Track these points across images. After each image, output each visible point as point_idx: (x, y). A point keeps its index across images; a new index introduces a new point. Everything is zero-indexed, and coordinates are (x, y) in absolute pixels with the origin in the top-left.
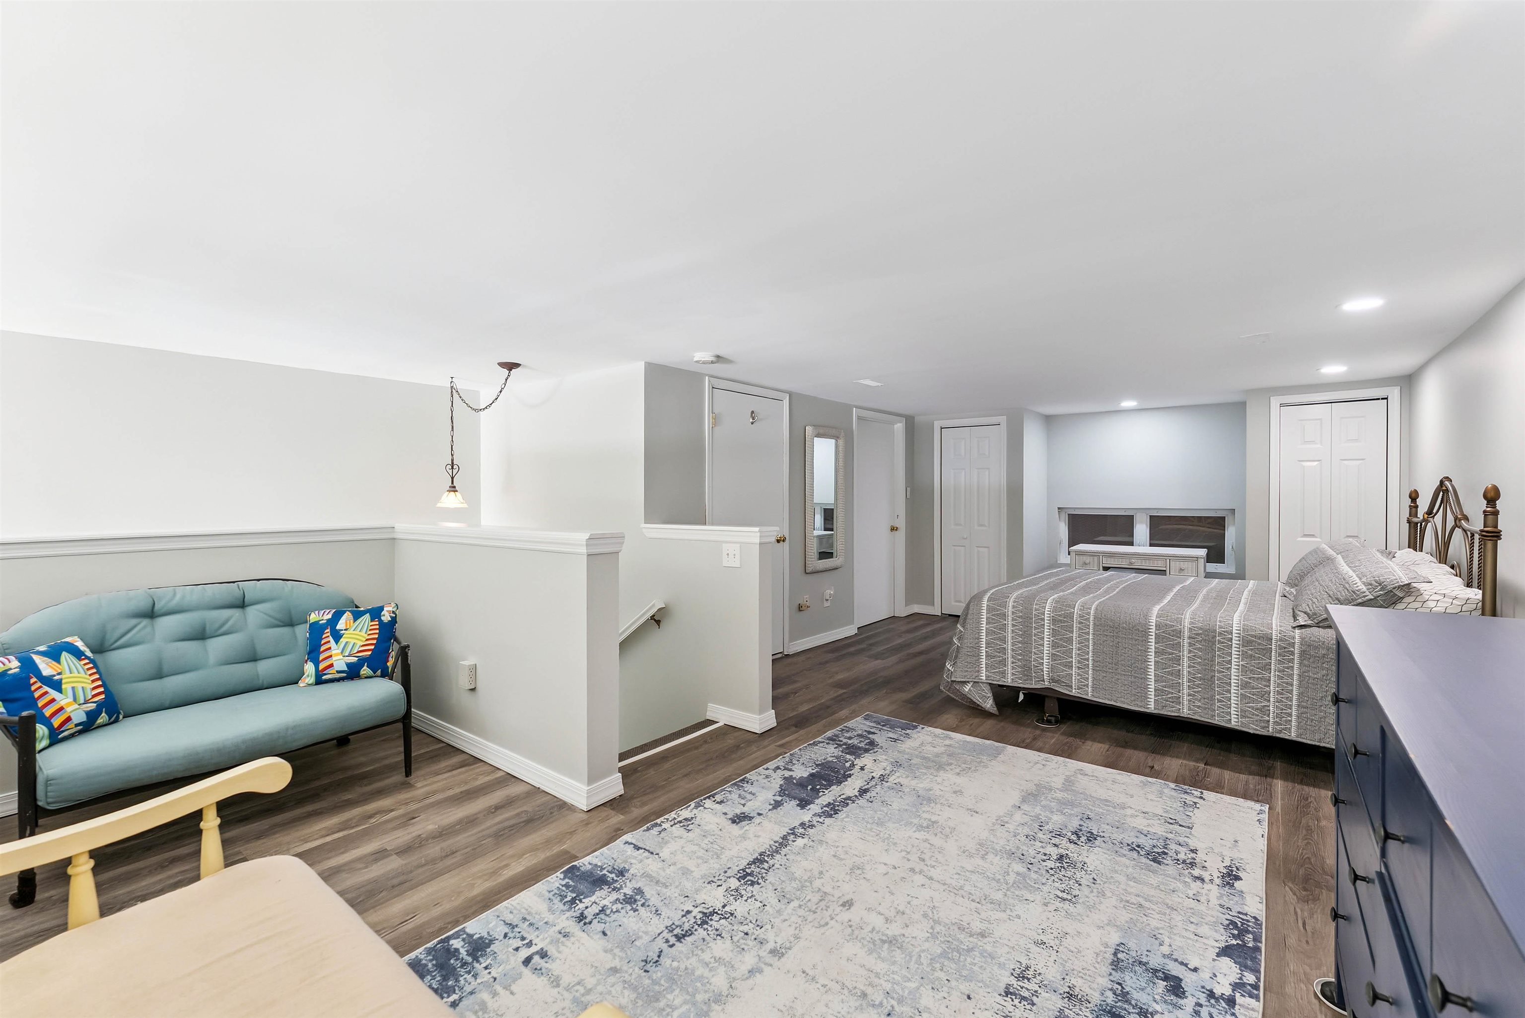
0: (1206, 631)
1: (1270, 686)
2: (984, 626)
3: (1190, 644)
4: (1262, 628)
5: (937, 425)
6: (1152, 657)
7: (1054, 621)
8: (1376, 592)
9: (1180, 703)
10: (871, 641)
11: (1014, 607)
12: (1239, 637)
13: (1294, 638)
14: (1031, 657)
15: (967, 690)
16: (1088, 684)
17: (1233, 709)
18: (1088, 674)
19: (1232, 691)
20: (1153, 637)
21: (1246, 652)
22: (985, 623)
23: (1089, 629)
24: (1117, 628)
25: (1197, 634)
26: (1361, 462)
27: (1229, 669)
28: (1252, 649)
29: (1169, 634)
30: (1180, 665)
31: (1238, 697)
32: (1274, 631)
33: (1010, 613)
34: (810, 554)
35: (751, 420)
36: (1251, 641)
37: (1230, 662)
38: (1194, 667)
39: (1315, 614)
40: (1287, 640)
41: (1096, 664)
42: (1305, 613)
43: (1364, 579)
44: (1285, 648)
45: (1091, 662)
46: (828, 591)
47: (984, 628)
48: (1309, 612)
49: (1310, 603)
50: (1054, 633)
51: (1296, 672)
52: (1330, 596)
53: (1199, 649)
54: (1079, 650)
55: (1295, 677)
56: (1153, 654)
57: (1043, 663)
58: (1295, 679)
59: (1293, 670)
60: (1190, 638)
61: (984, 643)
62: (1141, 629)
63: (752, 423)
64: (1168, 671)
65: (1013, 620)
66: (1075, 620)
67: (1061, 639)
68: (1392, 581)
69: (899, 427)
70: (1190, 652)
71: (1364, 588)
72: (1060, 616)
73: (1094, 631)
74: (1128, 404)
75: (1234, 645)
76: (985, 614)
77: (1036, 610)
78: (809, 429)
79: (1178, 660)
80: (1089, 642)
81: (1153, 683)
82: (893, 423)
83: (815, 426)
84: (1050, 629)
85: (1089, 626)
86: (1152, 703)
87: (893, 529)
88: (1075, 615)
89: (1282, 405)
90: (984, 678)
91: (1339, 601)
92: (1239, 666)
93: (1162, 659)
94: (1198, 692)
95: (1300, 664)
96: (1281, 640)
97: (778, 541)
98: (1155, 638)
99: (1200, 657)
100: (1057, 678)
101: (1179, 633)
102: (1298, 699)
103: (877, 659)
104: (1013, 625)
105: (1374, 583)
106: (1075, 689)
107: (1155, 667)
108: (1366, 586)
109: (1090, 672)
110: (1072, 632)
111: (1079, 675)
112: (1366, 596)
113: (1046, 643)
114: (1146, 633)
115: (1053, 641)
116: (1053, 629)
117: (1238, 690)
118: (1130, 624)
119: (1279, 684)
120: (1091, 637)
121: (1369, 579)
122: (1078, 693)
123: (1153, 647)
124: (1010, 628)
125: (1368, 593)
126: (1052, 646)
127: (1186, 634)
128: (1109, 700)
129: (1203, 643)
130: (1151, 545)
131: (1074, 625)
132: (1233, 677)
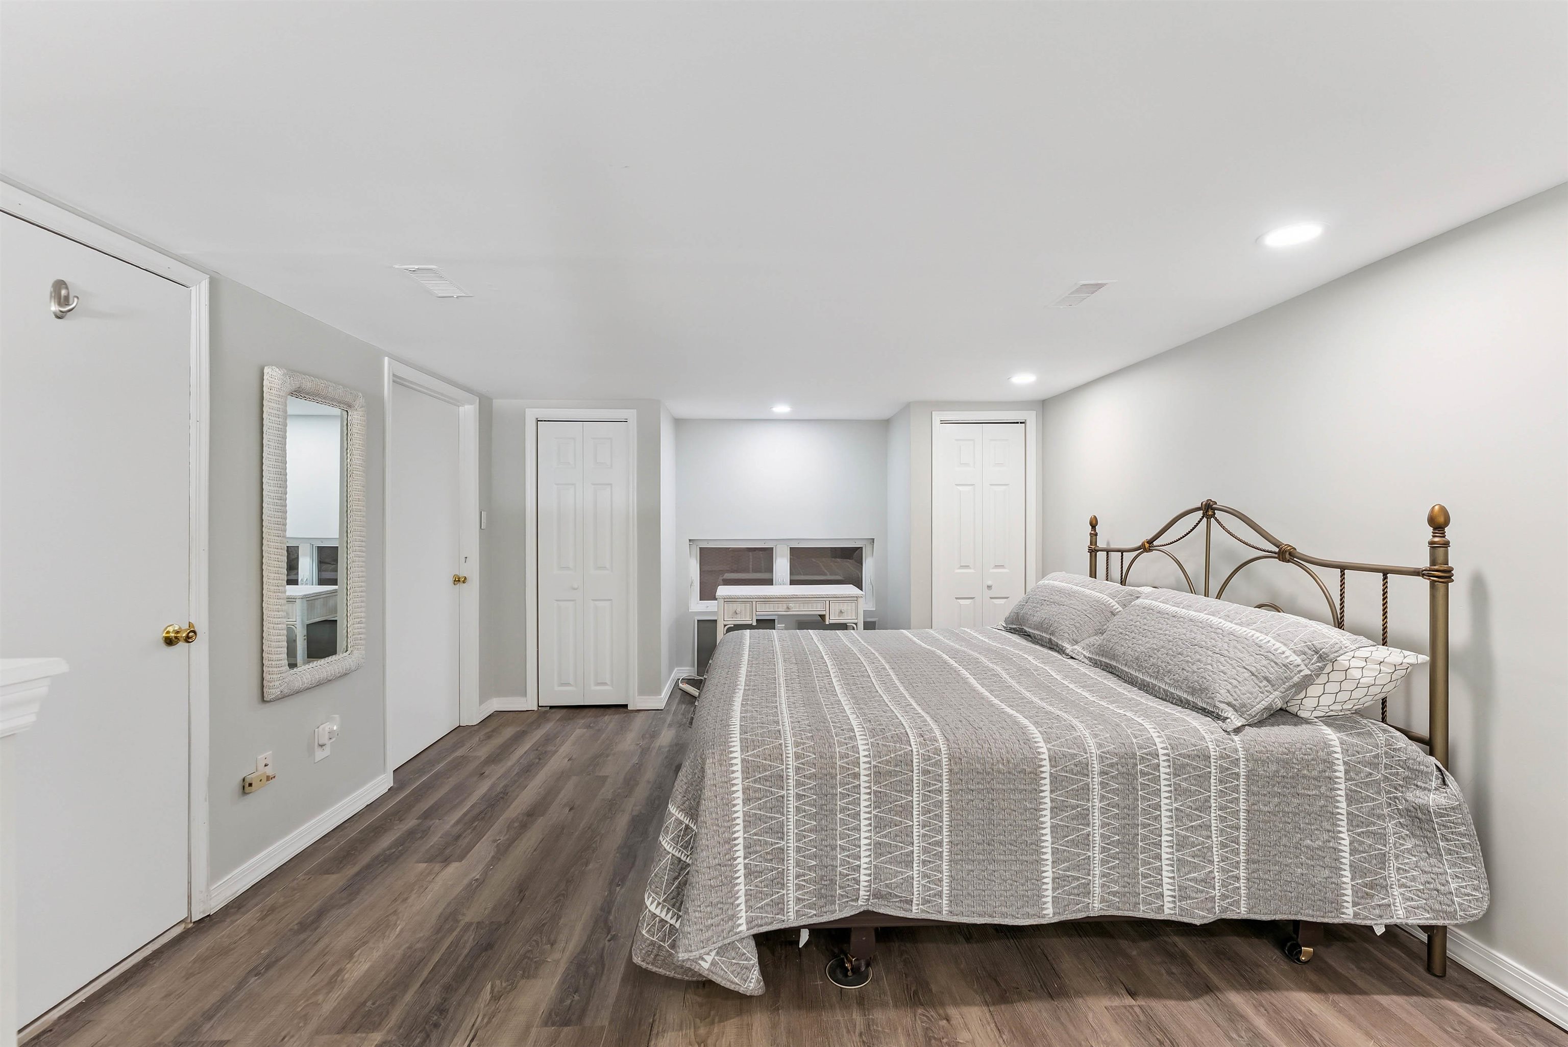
0: (1122, 757)
1: (1211, 837)
2: (739, 810)
3: (1103, 785)
4: (1193, 741)
5: (531, 415)
6: (1046, 819)
7: (878, 775)
8: (1312, 664)
9: (1089, 893)
10: (424, 805)
11: (797, 757)
12: (1168, 760)
13: (1236, 751)
14: (835, 858)
15: (706, 965)
16: (941, 892)
17: (1166, 887)
18: (941, 872)
19: (1164, 856)
20: (1047, 781)
21: (1179, 785)
22: (740, 801)
23: (941, 782)
24: (988, 774)
25: (1112, 765)
26: (1004, 487)
27: (1158, 818)
28: (1186, 779)
29: (1071, 772)
30: (1088, 825)
31: (1172, 866)
32: (1210, 743)
33: (791, 772)
34: (274, 657)
35: (54, 308)
36: (1183, 766)
37: (1158, 807)
38: (1109, 824)
39: (1244, 705)
40: (1229, 757)
41: (955, 849)
42: (1229, 704)
43: (1292, 646)
44: (1227, 769)
45: (946, 848)
46: (327, 727)
47: (740, 814)
48: (1234, 702)
49: (1229, 687)
50: (879, 800)
51: (1243, 806)
52: (1253, 674)
53: (1113, 791)
54: (924, 826)
55: (1242, 815)
56: (1047, 812)
57: (859, 866)
58: (1242, 817)
59: (1238, 804)
60: (1102, 773)
61: (741, 847)
62: (1028, 770)
63: (60, 316)
64: (1073, 840)
65: (799, 784)
66: (915, 768)
67: (890, 810)
68: (1333, 646)
69: (469, 411)
70: (1103, 798)
71: (1298, 660)
72: (888, 762)
73: (951, 785)
74: (782, 409)
75: (1163, 776)
76: (739, 781)
77: (842, 758)
78: (273, 376)
79: (1084, 817)
80: (941, 807)
81: (1049, 868)
82: (456, 403)
83: (291, 372)
84: (869, 794)
85: (941, 775)
86: (1049, 905)
87: (458, 580)
88: (915, 757)
89: (943, 422)
90: (743, 928)
91: (1268, 681)
92: (1171, 811)
93: (1061, 820)
94: (1113, 868)
95: (1247, 792)
96: (1222, 757)
97: (170, 642)
98: (1051, 783)
99: (1117, 806)
100: (885, 890)
101: (1084, 769)
102: (1247, 852)
103: (446, 861)
104: (799, 797)
105: (1306, 650)
106: (918, 905)
107: (1052, 837)
108: (1298, 656)
109: (945, 867)
110: (910, 792)
111: (925, 876)
112: (1301, 671)
113: (864, 823)
114: (1035, 775)
115: (876, 816)
116: (875, 792)
117: (1172, 853)
118: (1008, 762)
119: (1222, 830)
120: (945, 797)
121: (1300, 646)
122: (923, 911)
123: (1047, 800)
124: (792, 804)
125: (1303, 667)
126: (876, 827)
127: (1097, 767)
128: (980, 915)
129: (1121, 780)
130: (793, 582)
131: (915, 778)
132: (1164, 832)
